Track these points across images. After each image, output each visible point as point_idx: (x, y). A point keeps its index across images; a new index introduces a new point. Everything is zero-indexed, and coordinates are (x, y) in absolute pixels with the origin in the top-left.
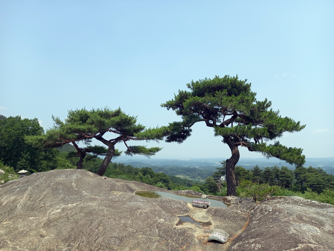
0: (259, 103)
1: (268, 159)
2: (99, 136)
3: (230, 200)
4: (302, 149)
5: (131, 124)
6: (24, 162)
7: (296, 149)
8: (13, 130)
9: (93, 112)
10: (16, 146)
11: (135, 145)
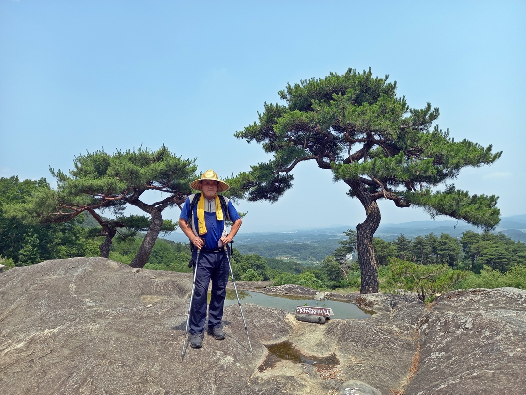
0: (415, 112)
1: (433, 219)
2: (133, 198)
3: (372, 303)
4: (496, 197)
5: (187, 173)
7: (486, 198)
9: (119, 156)
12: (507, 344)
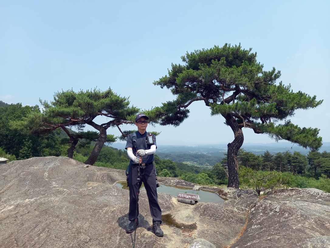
0: (265, 73)
2: (89, 120)
3: (226, 193)
4: (318, 129)
5: (124, 106)
6: (26, 151)
7: (311, 130)
8: (13, 118)
9: (82, 94)
10: (17, 134)
11: (130, 130)
12: (294, 222)
